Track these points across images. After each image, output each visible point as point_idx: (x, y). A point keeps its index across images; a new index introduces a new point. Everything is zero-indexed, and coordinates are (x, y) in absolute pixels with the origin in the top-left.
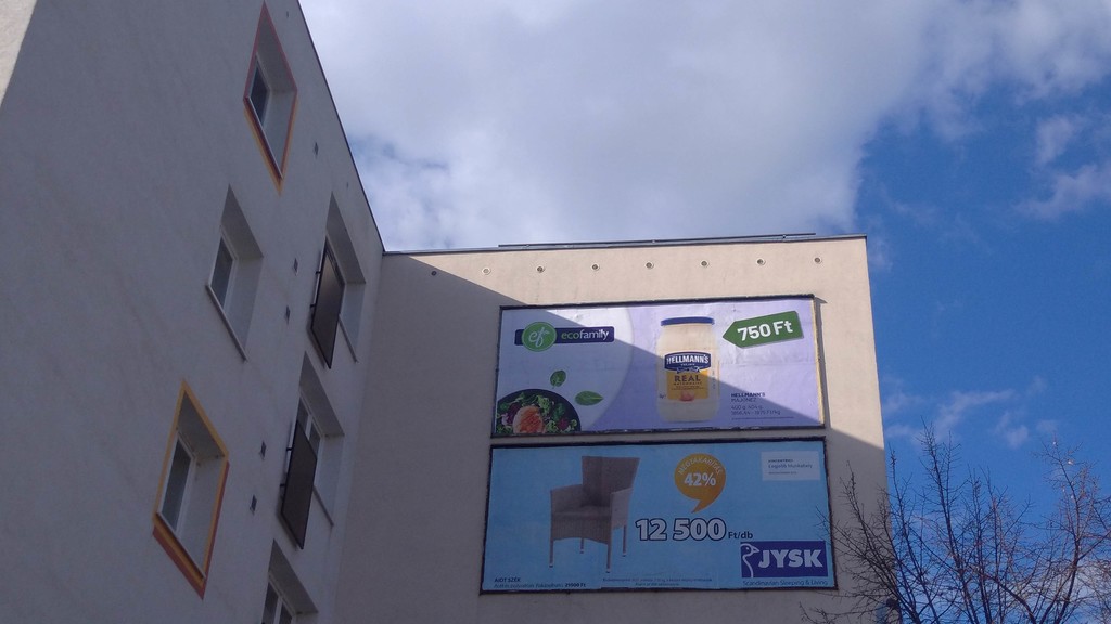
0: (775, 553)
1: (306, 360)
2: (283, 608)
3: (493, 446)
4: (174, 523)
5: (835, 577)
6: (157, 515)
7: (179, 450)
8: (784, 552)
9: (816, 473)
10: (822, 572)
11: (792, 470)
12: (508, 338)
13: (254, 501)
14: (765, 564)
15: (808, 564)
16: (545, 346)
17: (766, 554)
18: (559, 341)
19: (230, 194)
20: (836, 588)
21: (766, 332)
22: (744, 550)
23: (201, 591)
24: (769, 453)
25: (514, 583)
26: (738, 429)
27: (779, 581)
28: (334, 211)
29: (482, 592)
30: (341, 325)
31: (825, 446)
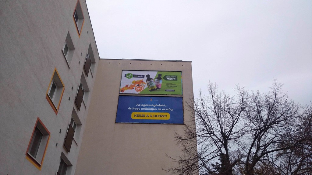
1: (83, 74)
2: (75, 123)
3: (119, 96)
6: (47, 94)
12: (123, 76)
13: (70, 98)
19: (69, 33)
23: (57, 114)
28: (90, 47)
29: (115, 123)
30: (90, 70)
31: (183, 98)
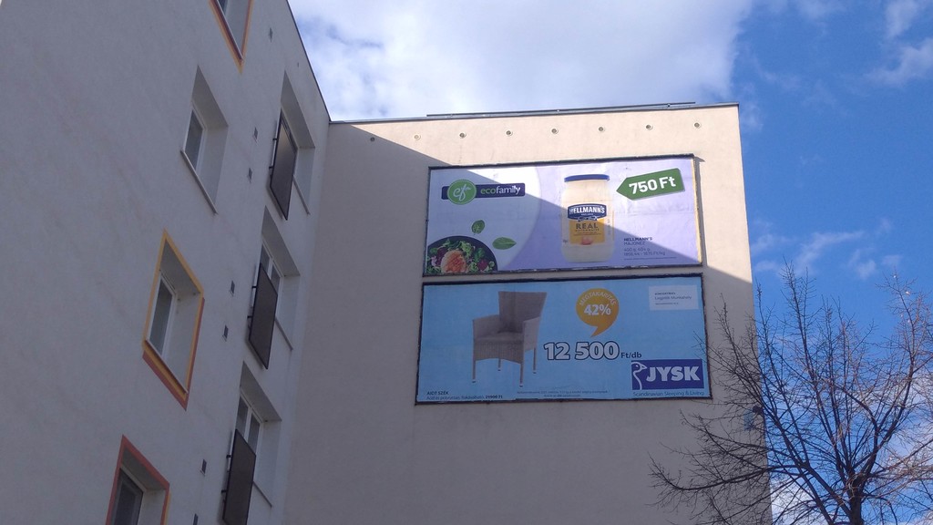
0: (660, 369)
1: (267, 214)
2: (253, 419)
3: (425, 284)
4: (160, 349)
5: (710, 389)
6: (146, 342)
7: (163, 288)
8: (668, 369)
9: (694, 304)
10: (699, 385)
11: (676, 301)
12: (436, 193)
13: (226, 330)
14: (652, 378)
15: (688, 378)
16: (467, 200)
17: (653, 370)
18: (479, 195)
19: (199, 73)
20: (711, 398)
21: (653, 186)
22: (634, 368)
23: (184, 404)
24: (655, 287)
25: (443, 396)
26: (629, 268)
27: (663, 393)
28: (287, 85)
29: (417, 403)
30: (295, 184)
31: (702, 281)
